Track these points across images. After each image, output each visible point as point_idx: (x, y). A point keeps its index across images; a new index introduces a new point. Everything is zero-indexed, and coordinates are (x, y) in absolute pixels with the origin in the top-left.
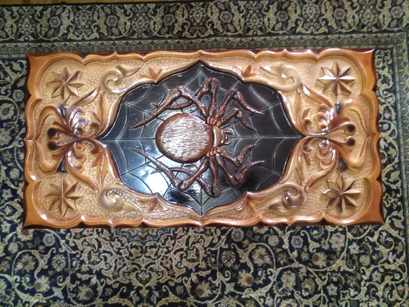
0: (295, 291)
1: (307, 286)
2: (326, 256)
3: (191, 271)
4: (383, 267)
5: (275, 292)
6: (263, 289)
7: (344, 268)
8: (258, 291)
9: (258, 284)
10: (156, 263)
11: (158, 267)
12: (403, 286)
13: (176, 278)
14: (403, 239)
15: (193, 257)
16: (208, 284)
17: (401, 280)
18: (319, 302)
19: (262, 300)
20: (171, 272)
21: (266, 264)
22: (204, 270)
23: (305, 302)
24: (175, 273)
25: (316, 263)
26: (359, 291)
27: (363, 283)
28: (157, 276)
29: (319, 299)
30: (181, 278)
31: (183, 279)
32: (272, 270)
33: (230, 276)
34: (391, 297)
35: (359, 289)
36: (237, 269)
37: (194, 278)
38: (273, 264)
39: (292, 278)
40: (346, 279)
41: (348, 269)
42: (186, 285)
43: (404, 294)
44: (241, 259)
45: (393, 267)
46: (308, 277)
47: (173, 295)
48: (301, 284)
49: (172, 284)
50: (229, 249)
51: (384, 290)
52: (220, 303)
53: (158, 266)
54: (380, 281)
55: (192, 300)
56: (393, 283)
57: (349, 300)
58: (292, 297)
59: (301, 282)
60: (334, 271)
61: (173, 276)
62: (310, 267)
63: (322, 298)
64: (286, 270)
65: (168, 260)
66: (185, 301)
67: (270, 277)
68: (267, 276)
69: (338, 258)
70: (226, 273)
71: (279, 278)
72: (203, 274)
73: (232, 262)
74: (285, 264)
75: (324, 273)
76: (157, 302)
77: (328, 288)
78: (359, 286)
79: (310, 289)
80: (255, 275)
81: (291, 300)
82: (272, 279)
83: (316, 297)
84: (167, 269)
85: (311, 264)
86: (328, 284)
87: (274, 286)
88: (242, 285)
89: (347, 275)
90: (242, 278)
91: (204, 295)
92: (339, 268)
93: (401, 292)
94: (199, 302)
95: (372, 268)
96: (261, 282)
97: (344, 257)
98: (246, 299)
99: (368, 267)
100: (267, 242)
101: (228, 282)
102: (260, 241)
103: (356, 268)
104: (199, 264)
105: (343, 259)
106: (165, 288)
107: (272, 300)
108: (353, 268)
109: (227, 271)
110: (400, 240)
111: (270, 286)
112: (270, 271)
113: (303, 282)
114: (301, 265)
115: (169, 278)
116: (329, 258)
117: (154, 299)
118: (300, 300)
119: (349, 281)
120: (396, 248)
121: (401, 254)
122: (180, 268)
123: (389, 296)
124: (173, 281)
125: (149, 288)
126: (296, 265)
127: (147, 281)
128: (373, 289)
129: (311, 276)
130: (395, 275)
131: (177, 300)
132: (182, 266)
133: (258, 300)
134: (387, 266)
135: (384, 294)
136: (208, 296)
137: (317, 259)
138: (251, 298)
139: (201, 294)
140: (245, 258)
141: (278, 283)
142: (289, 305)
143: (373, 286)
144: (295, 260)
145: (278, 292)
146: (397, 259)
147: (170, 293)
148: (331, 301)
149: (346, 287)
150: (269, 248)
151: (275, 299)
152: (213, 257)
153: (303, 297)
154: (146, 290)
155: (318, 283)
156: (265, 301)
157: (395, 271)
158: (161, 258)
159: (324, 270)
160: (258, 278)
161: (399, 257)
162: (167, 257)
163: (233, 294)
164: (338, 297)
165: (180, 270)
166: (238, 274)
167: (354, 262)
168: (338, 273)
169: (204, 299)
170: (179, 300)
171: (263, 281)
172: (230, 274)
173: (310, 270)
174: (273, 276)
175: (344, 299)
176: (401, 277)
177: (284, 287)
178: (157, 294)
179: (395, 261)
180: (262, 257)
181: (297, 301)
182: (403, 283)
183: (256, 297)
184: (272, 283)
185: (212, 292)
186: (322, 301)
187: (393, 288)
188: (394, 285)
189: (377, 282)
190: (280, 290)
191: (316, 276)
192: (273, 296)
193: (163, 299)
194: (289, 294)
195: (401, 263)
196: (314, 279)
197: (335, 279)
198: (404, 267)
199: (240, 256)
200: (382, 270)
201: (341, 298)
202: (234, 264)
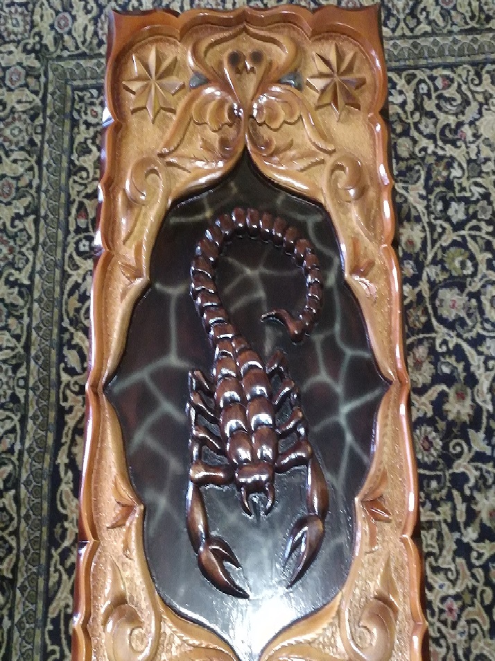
0: (467, 291)
1: (457, 264)
2: (405, 223)
3: (459, 542)
4: (412, 113)
5: (473, 334)
6: (472, 362)
7: (419, 188)
8: (477, 373)
9: (465, 374)
10: (454, 641)
11: (461, 634)
12: (436, 78)
13: (476, 584)
15: (435, 539)
16: (477, 496)
17: (427, 80)
18: (478, 239)
19: (490, 364)
20: (468, 598)
21: (429, 354)
22: (454, 508)
23: (482, 268)
24: (467, 587)
25: (419, 245)
26: (453, 158)
27: (440, 152)
28: (478, 637)
29: (474, 238)
30: (475, 571)
31: (477, 563)
32: (438, 342)
33: (459, 441)
34: (454, 100)
35: (450, 160)
36: (444, 423)
37: (471, 535)
38: (428, 339)
39: (447, 295)
40: (437, 184)
41: (422, 181)
42: (486, 556)
43: (447, 77)
45: (410, 96)
46: (442, 262)
48: (454, 277)
49: (489, 595)
51: (446, 113)
53: (458, 637)
54: (433, 120)
56: (434, 95)
57: (468, 178)
58: (476, 295)
59: (451, 277)
60: (427, 207)
61: (473, 591)
62: (425, 257)
63: (473, 233)
64: (435, 309)
65: (444, 607)
67: (451, 346)
68: (449, 353)
69: (406, 200)
70: (454, 452)
71: (450, 325)
72: (461, 510)
73: (434, 434)
74: (425, 312)
77: (454, 220)
78: (445, 160)
79: (460, 259)
80: (449, 380)
81: (482, 298)
82: (453, 340)
83: (471, 245)
84: (462, 608)
85: (421, 257)
86: (448, 219)
87: (465, 336)
88: (471, 412)
89: (431, 183)
90: (459, 412)
92: (421, 197)
93: (446, 82)
95: (416, 135)
96: (460, 367)
97: (403, 187)
99: (415, 142)
101: (470, 447)
103: (419, 164)
104: (445, 521)
105: (406, 189)
107: (488, 342)
108: (418, 171)
109: (451, 449)
111: (465, 346)
112: (441, 346)
113: (450, 271)
114: (425, 276)
116: (408, 218)
118: (481, 279)
119: (441, 179)
121: (389, 80)
122: (458, 573)
123: (454, 103)
124: (483, 592)
126: (424, 286)
128: (447, 132)
129: (439, 256)
130: (421, 91)
132: (452, 567)
133: (492, 374)
134: (410, 107)
135: (451, 112)
137: (411, 243)
138: (491, 389)
140: (423, 403)
141: (458, 327)
142: (491, 302)
143: (442, 132)
144: (417, 290)
145: (474, 327)
146: (398, 88)
148: (475, 215)
149: (449, 184)
151: (485, 333)
152: (429, 486)
153: (474, 274)
155: (450, 241)
156: (492, 358)
157: (416, 91)
158: (443, 628)
159: (427, 229)
160: (455, 374)
161: (394, 85)
162: (441, 611)
163: (489, 434)
164: (467, 201)
165: (461, 571)
166: (454, 423)
167: (410, 169)
168: (429, 201)
171: (458, 361)
172: (455, 441)
173: (430, 257)
174: (448, 338)
175: (468, 190)
176: (424, 81)
177: (463, 314)
179: (401, 92)
180: (418, 365)
181: (484, 286)
182: (433, 78)
183: (487, 378)
184: (460, 342)
185: (490, 487)
186: (477, 233)
187: (440, 97)
188: (437, 93)
189: (435, 124)
190: (470, 323)
191: (438, 245)
192: (480, 339)
194: (474, 302)
195: (403, 81)
196: (444, 249)
197: (440, 206)
198: (408, 75)
199: (421, 414)
200: (417, 116)
201: (468, 194)
202: (436, 430)
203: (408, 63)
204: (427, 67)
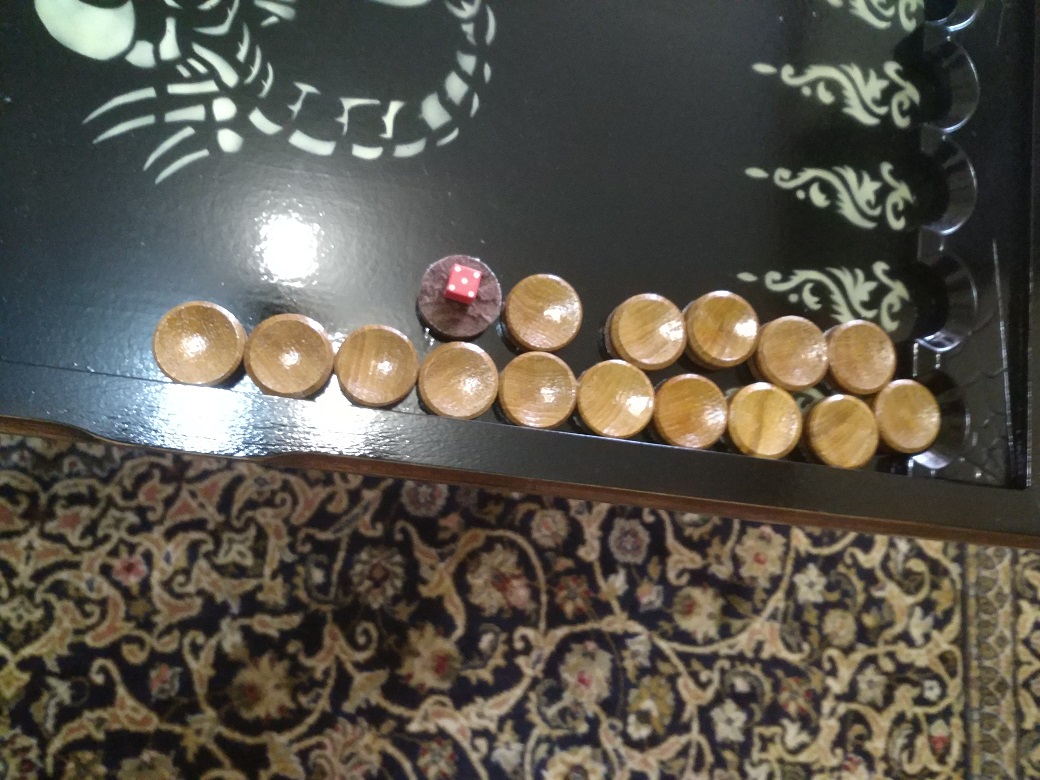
0: (602, 716)
1: (648, 704)
2: (720, 602)
3: (224, 609)
4: (891, 655)
5: (534, 717)
6: (492, 701)
7: (774, 648)
8: (471, 709)
9: (474, 680)
10: (84, 566)
11: (90, 585)
12: (948, 723)
13: (156, 632)
14: (954, 569)
15: (238, 559)
16: (282, 667)
17: (943, 705)
18: (681, 762)
19: (482, 743)
20: (139, 608)
21: (514, 609)
22: (275, 612)
23: (635, 761)
24: (156, 612)
25: (687, 624)
26: (814, 732)
27: (827, 705)
28: (78, 615)
29: (683, 753)
30: (176, 634)
31: (187, 641)
32: (530, 633)
33: (374, 645)
34: (911, 758)
35: (813, 725)
36: (405, 619)
37: (230, 638)
38: (537, 612)
39: (599, 671)
40: (777, 687)
41: (785, 654)
42: (193, 664)
43: (947, 749)
44: (425, 582)
45: (920, 657)
46: (652, 671)
47: (130, 702)
48: (626, 694)
49: (135, 656)
50: (386, 542)
51: (890, 734)
52: (320, 746)
53: (87, 575)
54: (880, 701)
55: (206, 726)
56: (920, 711)
57: (781, 761)
58: (592, 739)
59: (629, 685)
60: (741, 658)
61: (147, 624)
62: (664, 636)
63: (693, 752)
64: (580, 638)
65: (138, 557)
66: (177, 729)
67: (521, 661)
68: (511, 654)
69: (757, 611)
70: (359, 629)
71: (553, 666)
72: (269, 626)
73: (390, 592)
74: (580, 617)
75: (709, 661)
76: (58, 727)
77: (717, 714)
78: (813, 714)
79: (655, 713)
80: (469, 647)
81: (586, 750)
82: (529, 668)
83: (675, 743)
84: (126, 593)
85: (665, 626)
86: (718, 700)
87: (533, 696)
88: (413, 683)
89: (780, 673)
90: (416, 654)
91: (259, 711)
92: (759, 647)
93: (940, 746)
94: (237, 736)
95: (858, 656)
96: (486, 675)
97: (776, 609)
98: (425, 736)
99: (847, 651)
100: (525, 529)
101: (361, 667)
102: (502, 522)
103: (813, 651)
104: (259, 588)
105: (773, 617)
106: (103, 670)
107: (517, 747)
108: (800, 650)
109: (364, 625)
110: (946, 572)
111: (516, 693)
112: (524, 638)
113: (636, 686)
114: (635, 627)
115: (128, 628)
116: (729, 611)
117: (45, 712)
118: (616, 751)
119: (784, 696)
120: (935, 595)
121: (948, 615)
122: (180, 596)
123: (905, 756)
124: (141, 642)
125: (33, 665)
126: (617, 622)
127: (30, 634)
128: (858, 729)
129: (664, 667)
130: (928, 683)
131: (146, 721)
132: (191, 588)
133: (465, 744)
134: (905, 654)
135: (891, 746)
136: (274, 713)
137: (689, 609)
138: (442, 735)
139: (249, 706)
140: (441, 580)
141: (548, 683)
142: (578, 769)
143: (859, 718)
144: (615, 605)
145: (545, 719)
146: (935, 634)
147: (121, 691)
148: (720, 763)
149: (775, 714)
150: (530, 551)
151: (532, 742)
152: (319, 565)
153: (629, 742)
154: (17, 673)
155: (685, 694)
156: (491, 748)
157: (926, 673)
158: (108, 547)
159: (706, 650)
160: (477, 662)
161: (940, 625)
162: (132, 548)
163: (374, 716)
164: (744, 750)
165: (180, 603)
166: (403, 640)
167: (805, 630)
168: (752, 662)
169: (257, 727)
170: (154, 723)
171: (497, 671)
172: (374, 633)
173: (665, 646)
174: (534, 655)
175: (764, 756)
176: (943, 696)
177: (567, 699)
178: (63, 690)
179: (927, 637)
180: (500, 581)
181: (606, 759)
182: (946, 714)
183: (461, 731)
184: (525, 683)
185: (294, 698)
186: (691, 762)
187: (916, 727)
188: (922, 719)
189: (872, 705)
190: (552, 711)
191: (681, 668)
192: (523, 729)
193: (88, 715)
194: (583, 728)
195: (946, 647)
196: (672, 679)
197: (741, 685)
198: (955, 659)
199: (425, 572)
200: (888, 665)
201: (756, 755)
202: (396, 599)
203: (974, 663)
204: (967, 706)
